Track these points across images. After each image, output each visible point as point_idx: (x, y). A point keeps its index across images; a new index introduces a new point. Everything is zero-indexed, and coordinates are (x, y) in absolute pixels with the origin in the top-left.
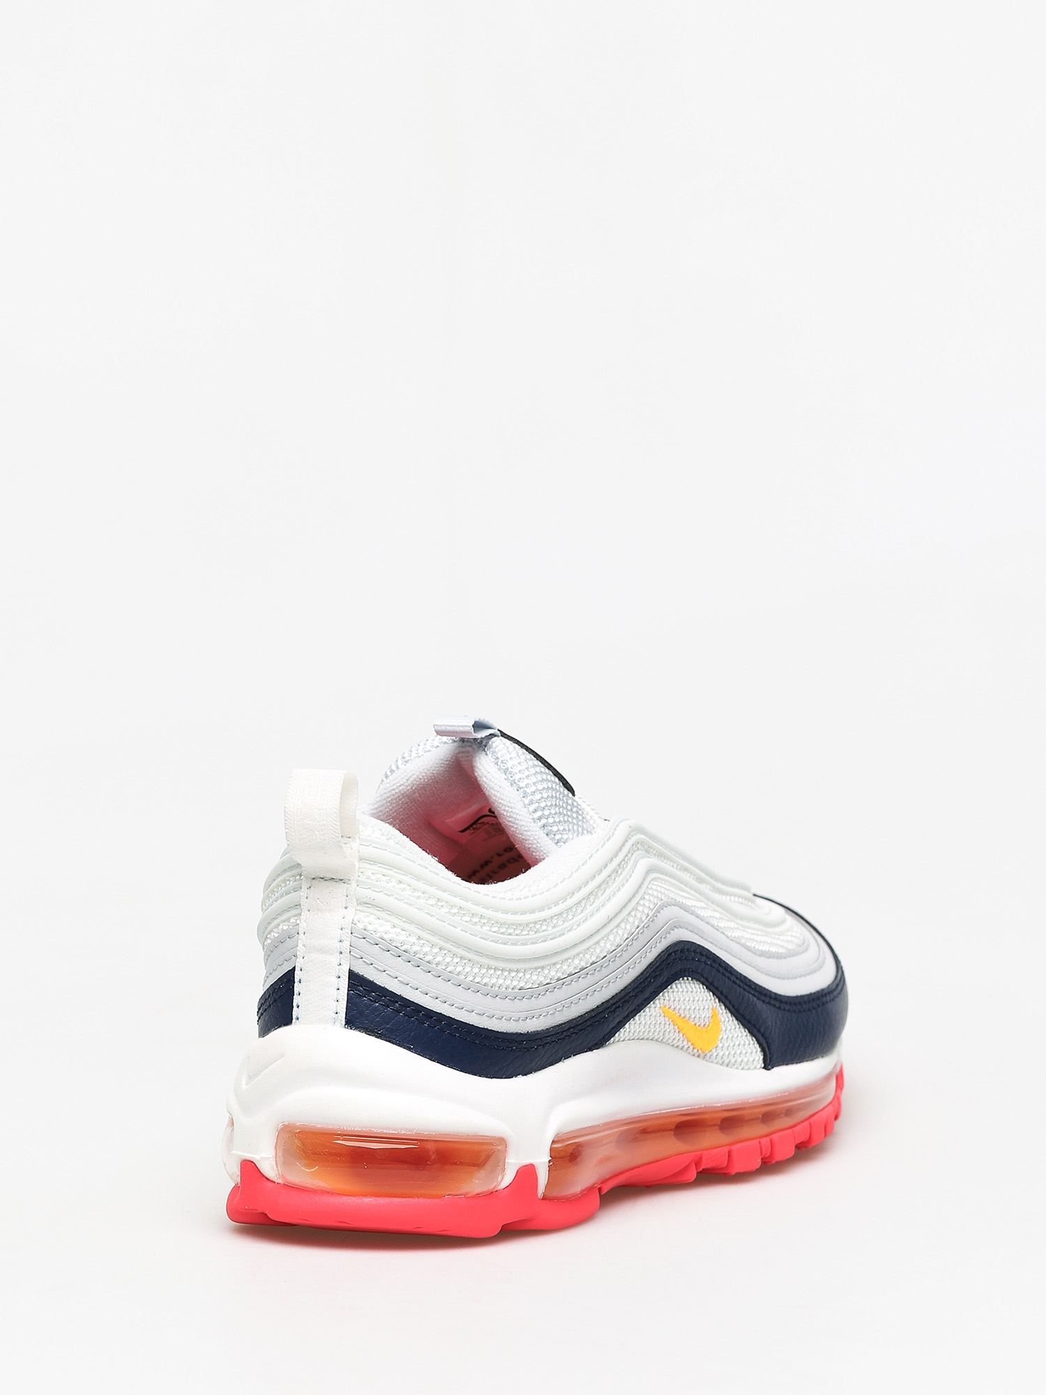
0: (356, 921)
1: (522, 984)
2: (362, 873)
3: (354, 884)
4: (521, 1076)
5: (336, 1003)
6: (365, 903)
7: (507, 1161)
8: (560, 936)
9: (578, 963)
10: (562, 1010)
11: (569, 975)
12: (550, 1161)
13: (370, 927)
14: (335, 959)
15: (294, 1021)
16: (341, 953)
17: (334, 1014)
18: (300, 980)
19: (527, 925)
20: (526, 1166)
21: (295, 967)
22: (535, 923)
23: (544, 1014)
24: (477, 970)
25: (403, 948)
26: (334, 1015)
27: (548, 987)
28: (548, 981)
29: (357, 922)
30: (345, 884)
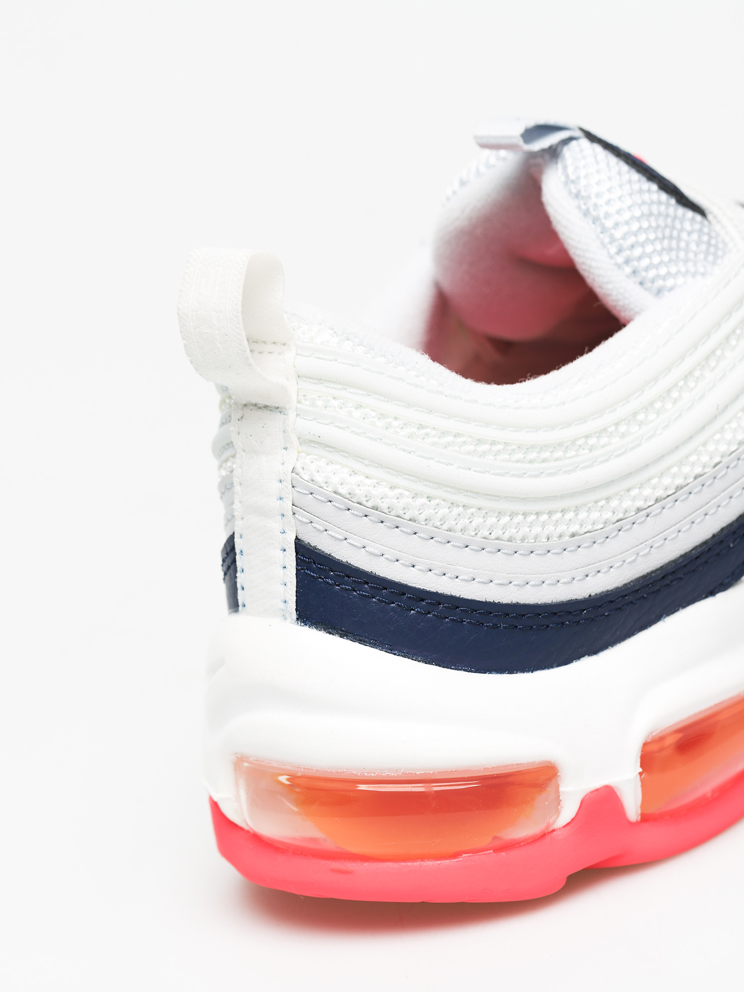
0: (299, 469)
1: (574, 528)
2: (305, 396)
3: (292, 415)
4: (587, 656)
5: (282, 587)
6: (311, 442)
7: (561, 789)
8: (633, 448)
9: (669, 482)
10: (649, 553)
11: (657, 501)
12: (640, 774)
13: (319, 479)
14: (276, 525)
15: (240, 608)
16: (283, 515)
17: (282, 603)
18: (241, 552)
19: (573, 442)
20: (597, 790)
21: (234, 533)
22: (587, 437)
23: (618, 565)
24: (494, 520)
25: (369, 504)
26: (282, 605)
27: (620, 524)
28: (621, 516)
29: (301, 470)
30: (282, 415)
